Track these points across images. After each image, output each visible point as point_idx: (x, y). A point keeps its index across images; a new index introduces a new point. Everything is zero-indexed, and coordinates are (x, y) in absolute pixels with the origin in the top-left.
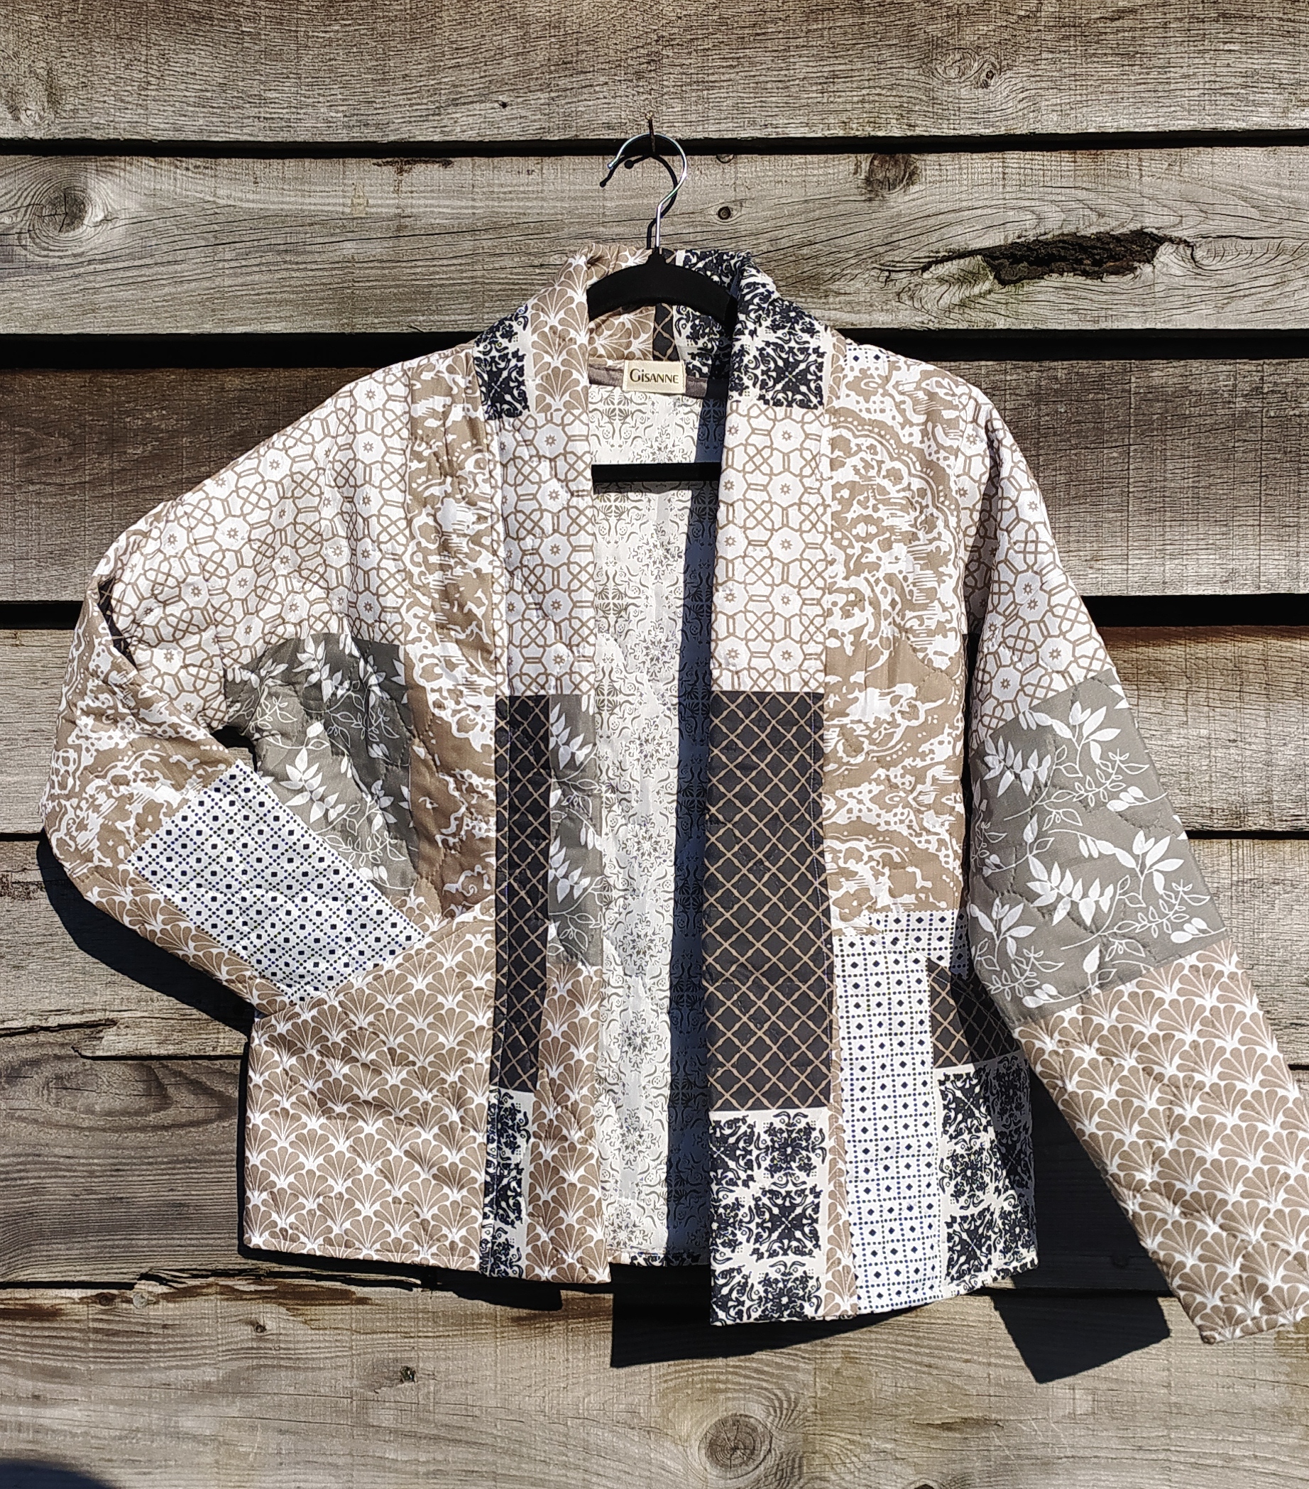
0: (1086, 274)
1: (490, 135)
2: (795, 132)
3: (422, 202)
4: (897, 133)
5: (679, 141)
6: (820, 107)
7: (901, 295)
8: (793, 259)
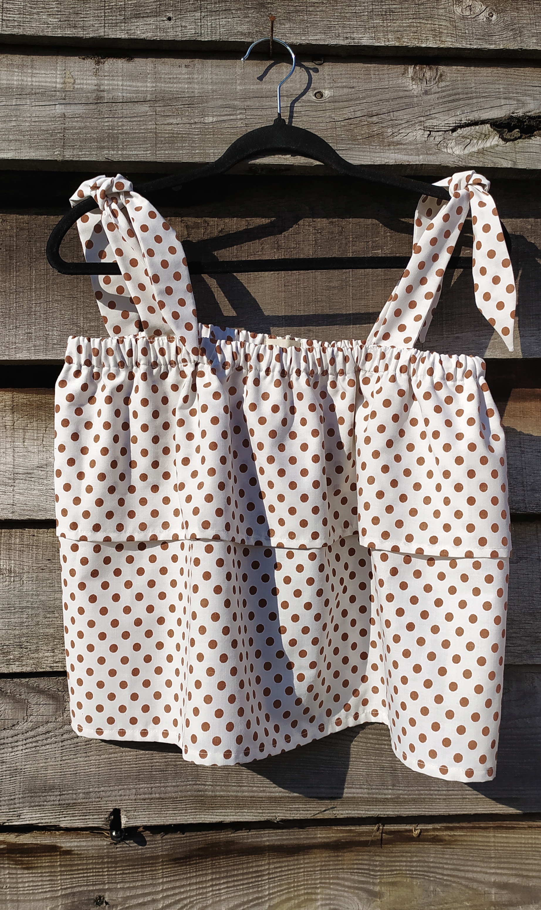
1: (161, 36)
2: (366, 41)
3: (112, 82)
4: (431, 44)
6: (382, 29)
7: (439, 145)
8: (366, 123)
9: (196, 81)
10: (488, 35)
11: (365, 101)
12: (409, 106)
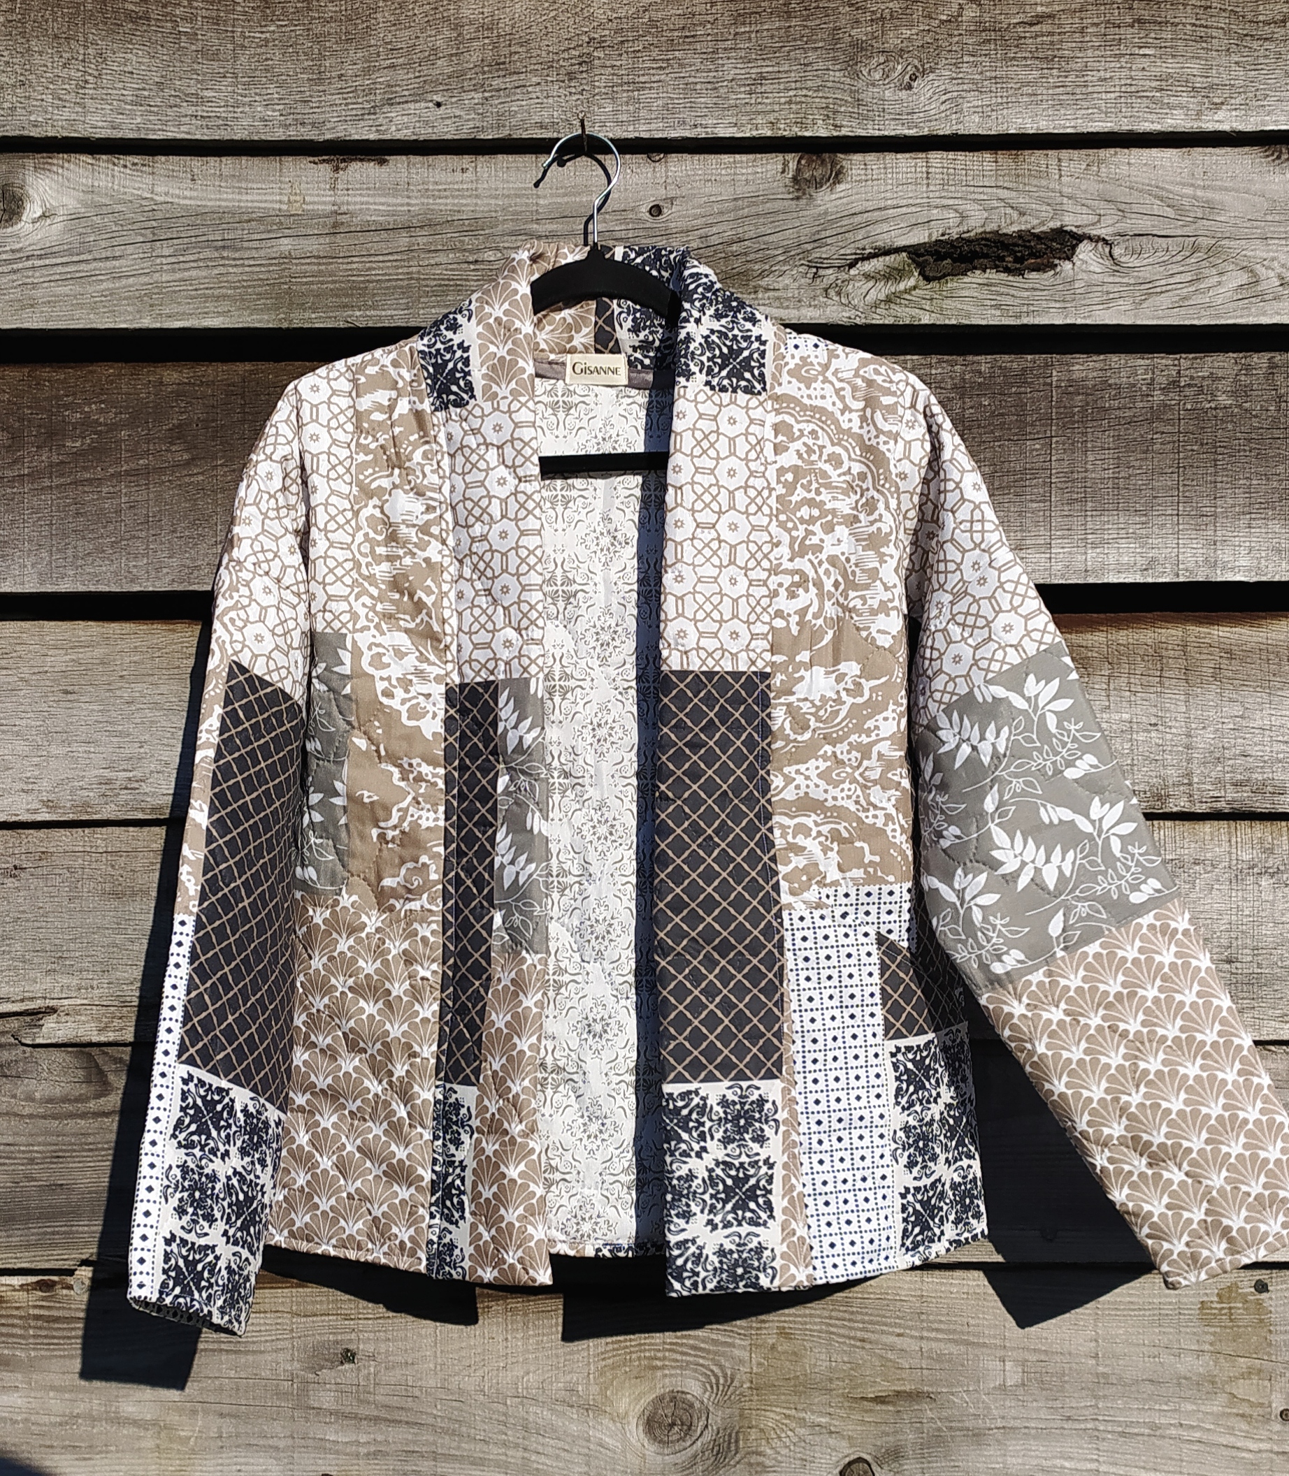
0: (1007, 270)
1: (425, 133)
2: (724, 132)
3: (358, 199)
4: (823, 133)
5: (611, 140)
6: (748, 108)
7: (829, 291)
8: (723, 255)
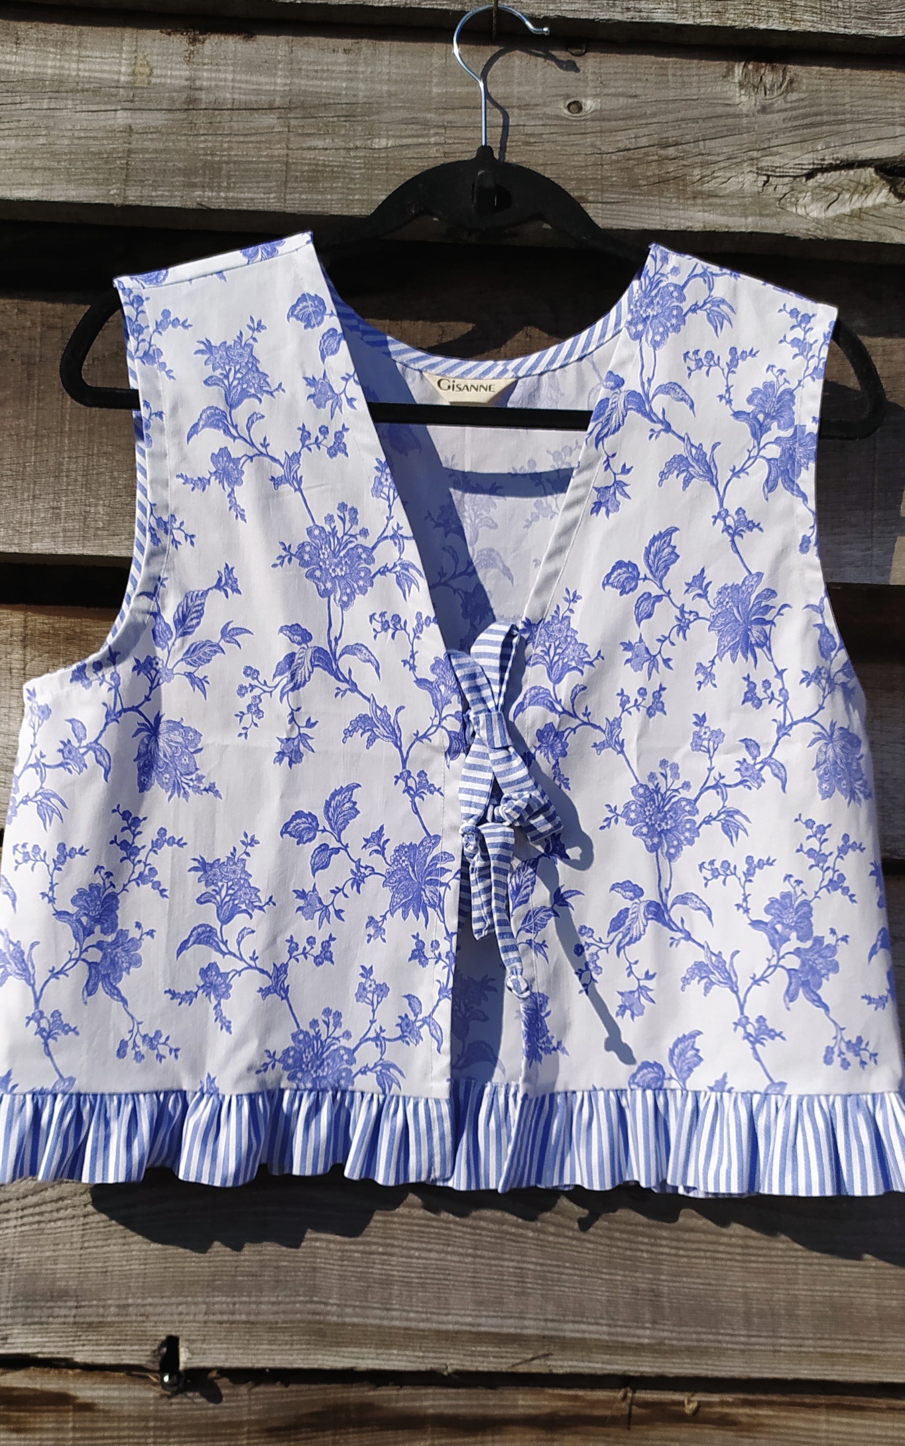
2: (660, 16)
3: (216, 75)
4: (779, 27)
7: (783, 201)
8: (656, 158)
9: (361, 76)
10: (874, 13)
11: (655, 120)
12: (733, 131)
